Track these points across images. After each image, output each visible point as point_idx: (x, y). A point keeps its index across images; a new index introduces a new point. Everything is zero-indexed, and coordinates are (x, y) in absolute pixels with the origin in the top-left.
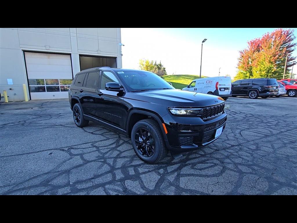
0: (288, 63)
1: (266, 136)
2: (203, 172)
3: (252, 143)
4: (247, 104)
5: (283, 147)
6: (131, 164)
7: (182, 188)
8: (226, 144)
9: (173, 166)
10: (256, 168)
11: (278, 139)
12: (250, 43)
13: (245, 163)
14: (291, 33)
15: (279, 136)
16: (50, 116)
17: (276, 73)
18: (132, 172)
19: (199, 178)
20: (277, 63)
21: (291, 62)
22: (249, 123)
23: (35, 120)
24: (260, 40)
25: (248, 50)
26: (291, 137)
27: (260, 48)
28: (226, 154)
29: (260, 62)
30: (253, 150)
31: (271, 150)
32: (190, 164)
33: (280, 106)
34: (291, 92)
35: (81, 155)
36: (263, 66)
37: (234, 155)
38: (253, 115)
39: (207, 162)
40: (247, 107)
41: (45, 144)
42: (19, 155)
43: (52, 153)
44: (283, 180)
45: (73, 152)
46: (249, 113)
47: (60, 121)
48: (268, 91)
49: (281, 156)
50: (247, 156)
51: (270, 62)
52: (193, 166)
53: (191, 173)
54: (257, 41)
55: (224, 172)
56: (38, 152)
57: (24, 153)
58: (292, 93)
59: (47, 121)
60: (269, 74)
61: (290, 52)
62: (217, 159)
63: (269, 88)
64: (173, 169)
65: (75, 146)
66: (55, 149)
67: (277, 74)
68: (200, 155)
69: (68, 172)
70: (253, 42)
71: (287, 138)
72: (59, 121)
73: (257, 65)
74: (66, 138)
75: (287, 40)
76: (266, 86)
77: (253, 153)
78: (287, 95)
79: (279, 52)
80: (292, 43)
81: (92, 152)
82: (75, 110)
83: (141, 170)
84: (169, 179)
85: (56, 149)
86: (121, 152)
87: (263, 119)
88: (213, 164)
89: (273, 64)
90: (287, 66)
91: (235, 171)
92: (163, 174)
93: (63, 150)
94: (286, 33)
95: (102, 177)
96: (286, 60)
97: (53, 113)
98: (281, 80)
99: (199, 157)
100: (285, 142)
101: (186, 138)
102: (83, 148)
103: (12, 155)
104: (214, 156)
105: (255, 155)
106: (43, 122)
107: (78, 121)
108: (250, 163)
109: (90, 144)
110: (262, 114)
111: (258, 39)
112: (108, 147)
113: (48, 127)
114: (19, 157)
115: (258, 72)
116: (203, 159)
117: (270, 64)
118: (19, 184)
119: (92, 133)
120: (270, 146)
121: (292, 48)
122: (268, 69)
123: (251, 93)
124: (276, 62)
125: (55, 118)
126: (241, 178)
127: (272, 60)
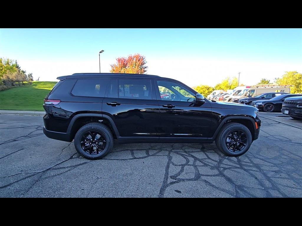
12: (118, 60)
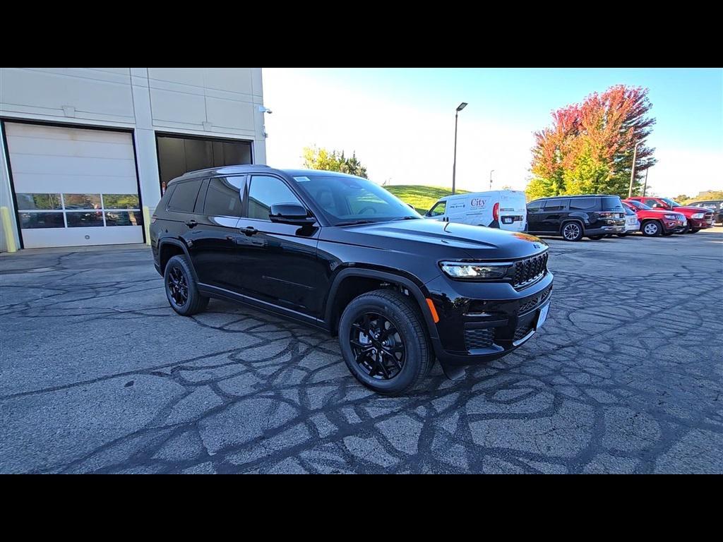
0: (638, 162)
1: (625, 323)
2: (516, 408)
3: (599, 338)
4: (563, 252)
5: (665, 345)
6: (345, 399)
7: (480, 446)
8: (546, 344)
9: (444, 398)
10: (623, 392)
11: (649, 328)
12: (557, 114)
13: (599, 383)
14: (642, 96)
15: (650, 323)
16: (94, 289)
17: (615, 183)
18: (353, 418)
19: (511, 421)
20: (615, 160)
21: (644, 160)
22: (579, 295)
23: (55, 300)
24: (579, 108)
25: (554, 130)
26: (674, 323)
27: (580, 128)
28: (552, 365)
29: (580, 159)
30: (607, 355)
31: (644, 353)
32: (481, 392)
33: (633, 256)
34: (649, 225)
35: (213, 384)
36: (587, 168)
37: (568, 366)
38: (582, 278)
39: (518, 384)
40: (566, 259)
41: (105, 362)
42: (42, 391)
43: (133, 382)
44: (685, 416)
45: (187, 378)
46: (574, 272)
47: (125, 301)
48: (604, 223)
49: (666, 364)
50: (597, 368)
51: (601, 159)
52: (489, 394)
53: (489, 412)
54: (571, 112)
55: (560, 404)
56: (94, 381)
57: (55, 386)
58: (651, 229)
59: (90, 303)
60: (601, 186)
61: (641, 136)
62: (538, 377)
63: (605, 216)
64: (447, 406)
65: (188, 361)
66: (137, 372)
67: (617, 185)
68: (496, 371)
69: (193, 426)
70: (563, 112)
71: (668, 326)
72: (123, 301)
73: (575, 165)
74: (158, 343)
75: (635, 110)
76: (599, 212)
77: (609, 360)
78: (641, 233)
79: (619, 136)
80: (645, 117)
81: (236, 375)
82: (172, 272)
83: (372, 411)
84: (444, 428)
85: (141, 372)
86: (311, 373)
87: (607, 286)
88: (531, 390)
89: (608, 163)
90: (637, 169)
91: (583, 402)
92: (426, 417)
93: (160, 374)
94: (632, 96)
95: (285, 433)
96: (635, 156)
97: (97, 281)
98: (627, 200)
99: (495, 375)
100: (667, 333)
101: (481, 331)
102: (213, 367)
103: (23, 394)
104: (529, 370)
105: (614, 365)
106: (81, 304)
107: (179, 299)
108: (607, 382)
109: (225, 356)
110: (601, 274)
111: (574, 106)
112: (275, 361)
113: (97, 318)
114: (46, 396)
115: (576, 180)
116: (507, 378)
117: (602, 163)
118: (73, 463)
119: (220, 329)
120: (637, 344)
121: (646, 129)
122: (597, 175)
123: (568, 228)
124: (613, 160)
125: (108, 293)
126: (599, 417)
127: (605, 155)
